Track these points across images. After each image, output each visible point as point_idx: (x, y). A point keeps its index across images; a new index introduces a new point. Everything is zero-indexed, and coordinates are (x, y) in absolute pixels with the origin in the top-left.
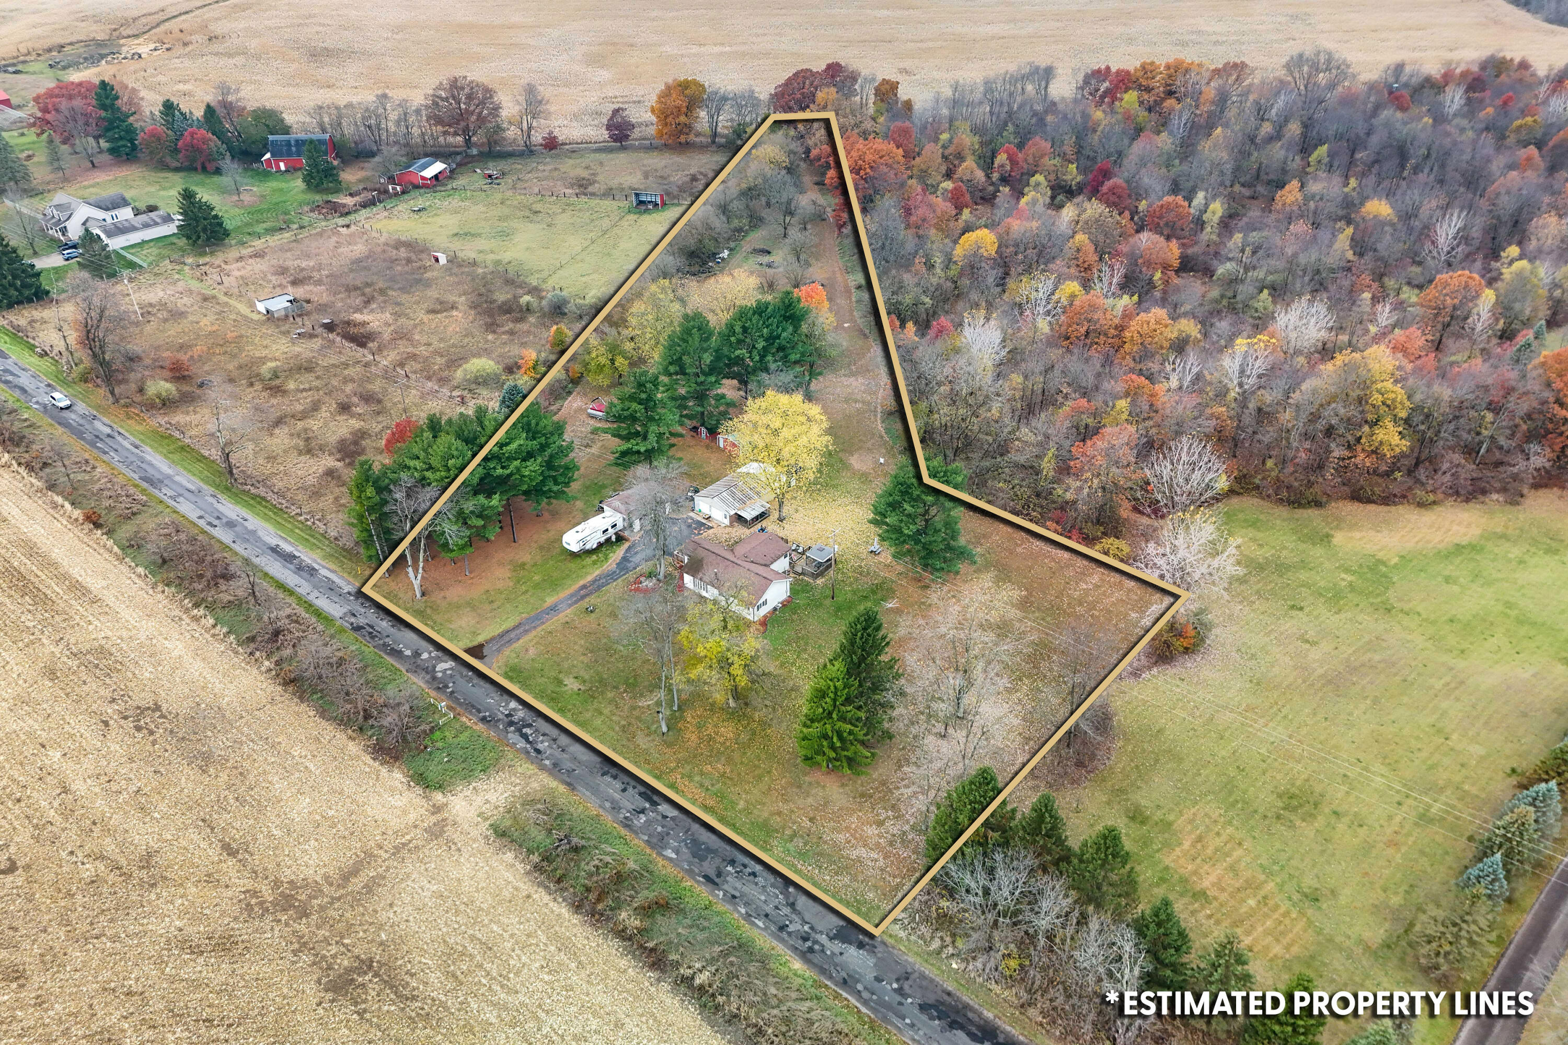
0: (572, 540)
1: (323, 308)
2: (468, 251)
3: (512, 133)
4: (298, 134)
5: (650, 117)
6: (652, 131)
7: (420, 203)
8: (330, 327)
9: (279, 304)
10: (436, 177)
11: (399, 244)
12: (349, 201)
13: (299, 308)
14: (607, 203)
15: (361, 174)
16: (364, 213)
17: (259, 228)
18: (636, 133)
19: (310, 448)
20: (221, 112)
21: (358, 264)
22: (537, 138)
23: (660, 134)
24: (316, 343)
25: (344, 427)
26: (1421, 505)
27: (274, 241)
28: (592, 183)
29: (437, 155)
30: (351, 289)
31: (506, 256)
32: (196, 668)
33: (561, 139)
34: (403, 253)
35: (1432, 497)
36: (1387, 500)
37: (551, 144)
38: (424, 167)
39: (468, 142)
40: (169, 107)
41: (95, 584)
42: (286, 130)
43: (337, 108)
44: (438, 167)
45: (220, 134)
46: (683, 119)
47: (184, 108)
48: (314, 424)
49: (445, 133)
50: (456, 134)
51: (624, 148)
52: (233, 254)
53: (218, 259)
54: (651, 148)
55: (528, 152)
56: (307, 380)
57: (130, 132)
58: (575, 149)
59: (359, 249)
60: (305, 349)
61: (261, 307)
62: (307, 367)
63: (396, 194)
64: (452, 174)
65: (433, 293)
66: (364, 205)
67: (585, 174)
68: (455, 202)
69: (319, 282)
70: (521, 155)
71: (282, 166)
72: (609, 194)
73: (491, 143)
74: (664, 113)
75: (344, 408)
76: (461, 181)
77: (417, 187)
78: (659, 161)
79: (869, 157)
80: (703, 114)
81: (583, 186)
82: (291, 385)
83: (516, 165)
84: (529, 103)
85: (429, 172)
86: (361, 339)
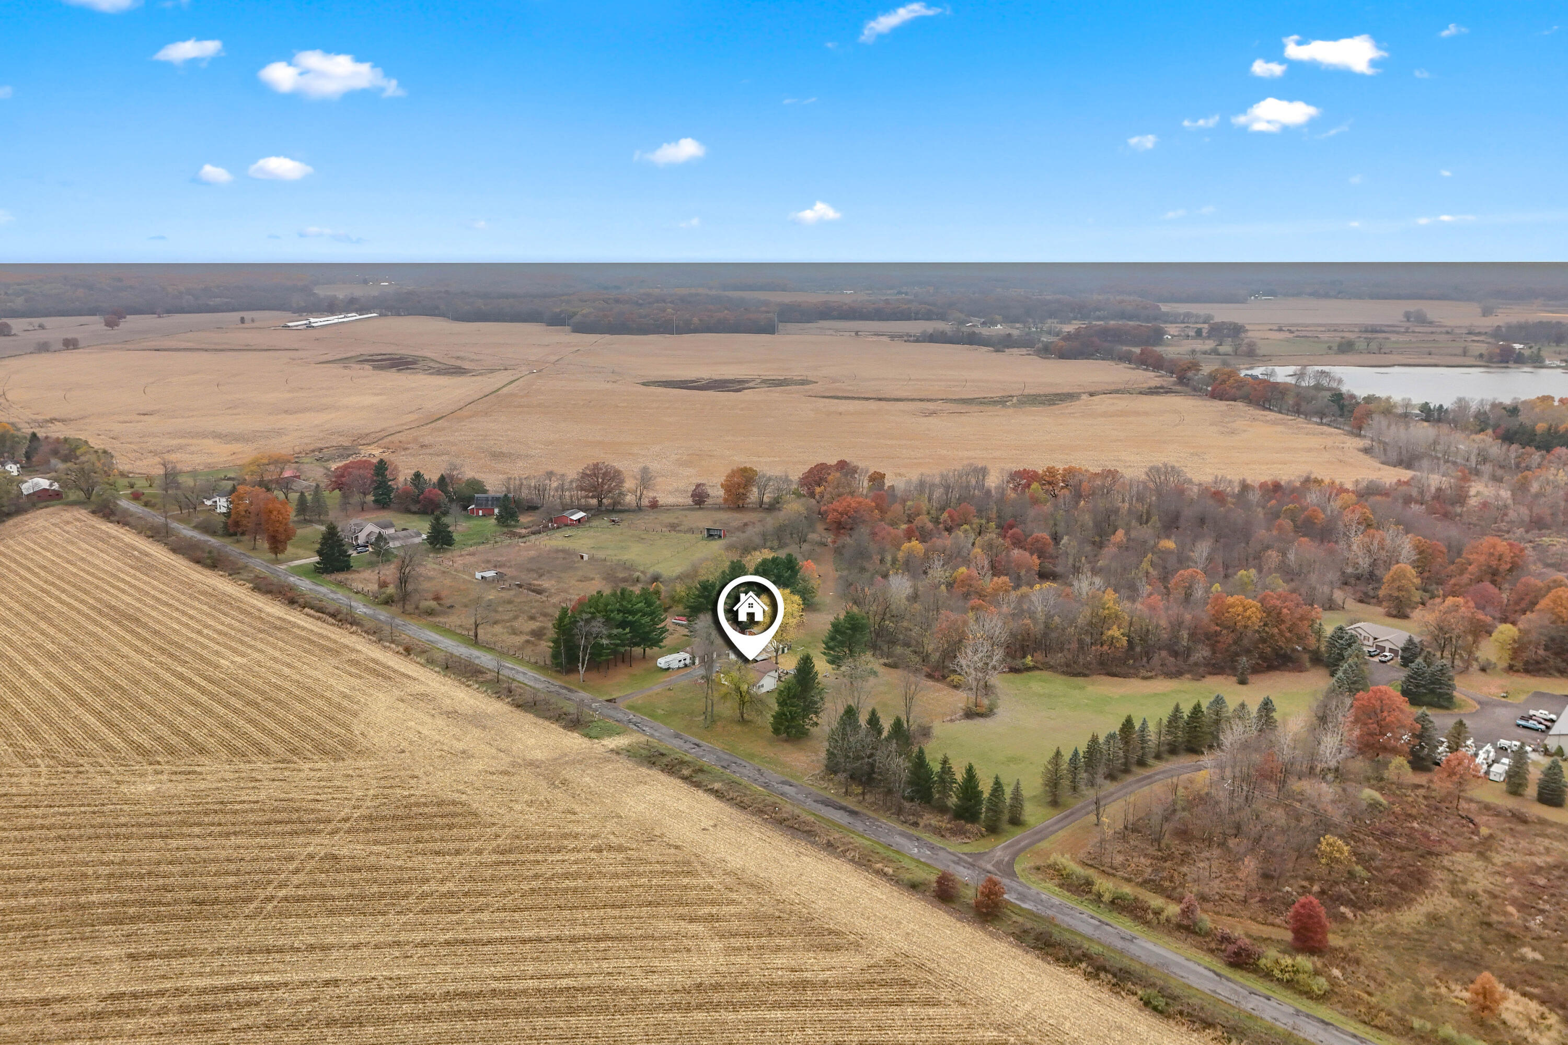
0: (662, 662)
1: (512, 578)
2: (601, 555)
3: (630, 499)
4: (492, 493)
5: (721, 492)
6: (721, 500)
7: (568, 533)
8: (520, 586)
9: (490, 574)
10: (579, 520)
11: (557, 551)
12: (523, 531)
13: (500, 577)
14: (688, 535)
15: (530, 519)
16: (533, 537)
17: (470, 542)
18: (709, 501)
19: (514, 632)
20: (448, 480)
21: (532, 560)
22: (645, 502)
23: (726, 500)
24: (512, 593)
25: (534, 625)
26: (1145, 678)
27: (481, 547)
28: (678, 525)
29: (580, 509)
30: (530, 570)
31: (625, 557)
32: (472, 702)
33: (660, 503)
34: (561, 555)
35: (1149, 674)
36: (1125, 676)
37: (654, 505)
38: (573, 514)
39: (600, 502)
40: (418, 476)
41: (414, 675)
42: (485, 492)
43: (520, 479)
44: (581, 514)
45: (445, 492)
46: (741, 490)
47: (426, 477)
48: (516, 624)
49: (587, 497)
50: (592, 497)
51: (700, 509)
52: (457, 553)
53: (449, 555)
54: (719, 508)
55: (639, 509)
56: (509, 607)
57: (389, 490)
58: (669, 508)
59: (532, 553)
60: (506, 595)
61: (478, 575)
62: (510, 602)
63: (553, 529)
64: (589, 519)
65: (580, 573)
66: (534, 533)
67: (676, 521)
68: (592, 533)
69: (510, 567)
70: (634, 511)
71: (481, 513)
72: (691, 531)
73: (615, 504)
74: (728, 487)
75: (532, 618)
76: (595, 523)
77: (566, 525)
78: (724, 516)
79: (853, 505)
80: (755, 490)
81: (673, 527)
82: (500, 609)
83: (631, 516)
84: (643, 479)
85: (575, 517)
86: (539, 592)
